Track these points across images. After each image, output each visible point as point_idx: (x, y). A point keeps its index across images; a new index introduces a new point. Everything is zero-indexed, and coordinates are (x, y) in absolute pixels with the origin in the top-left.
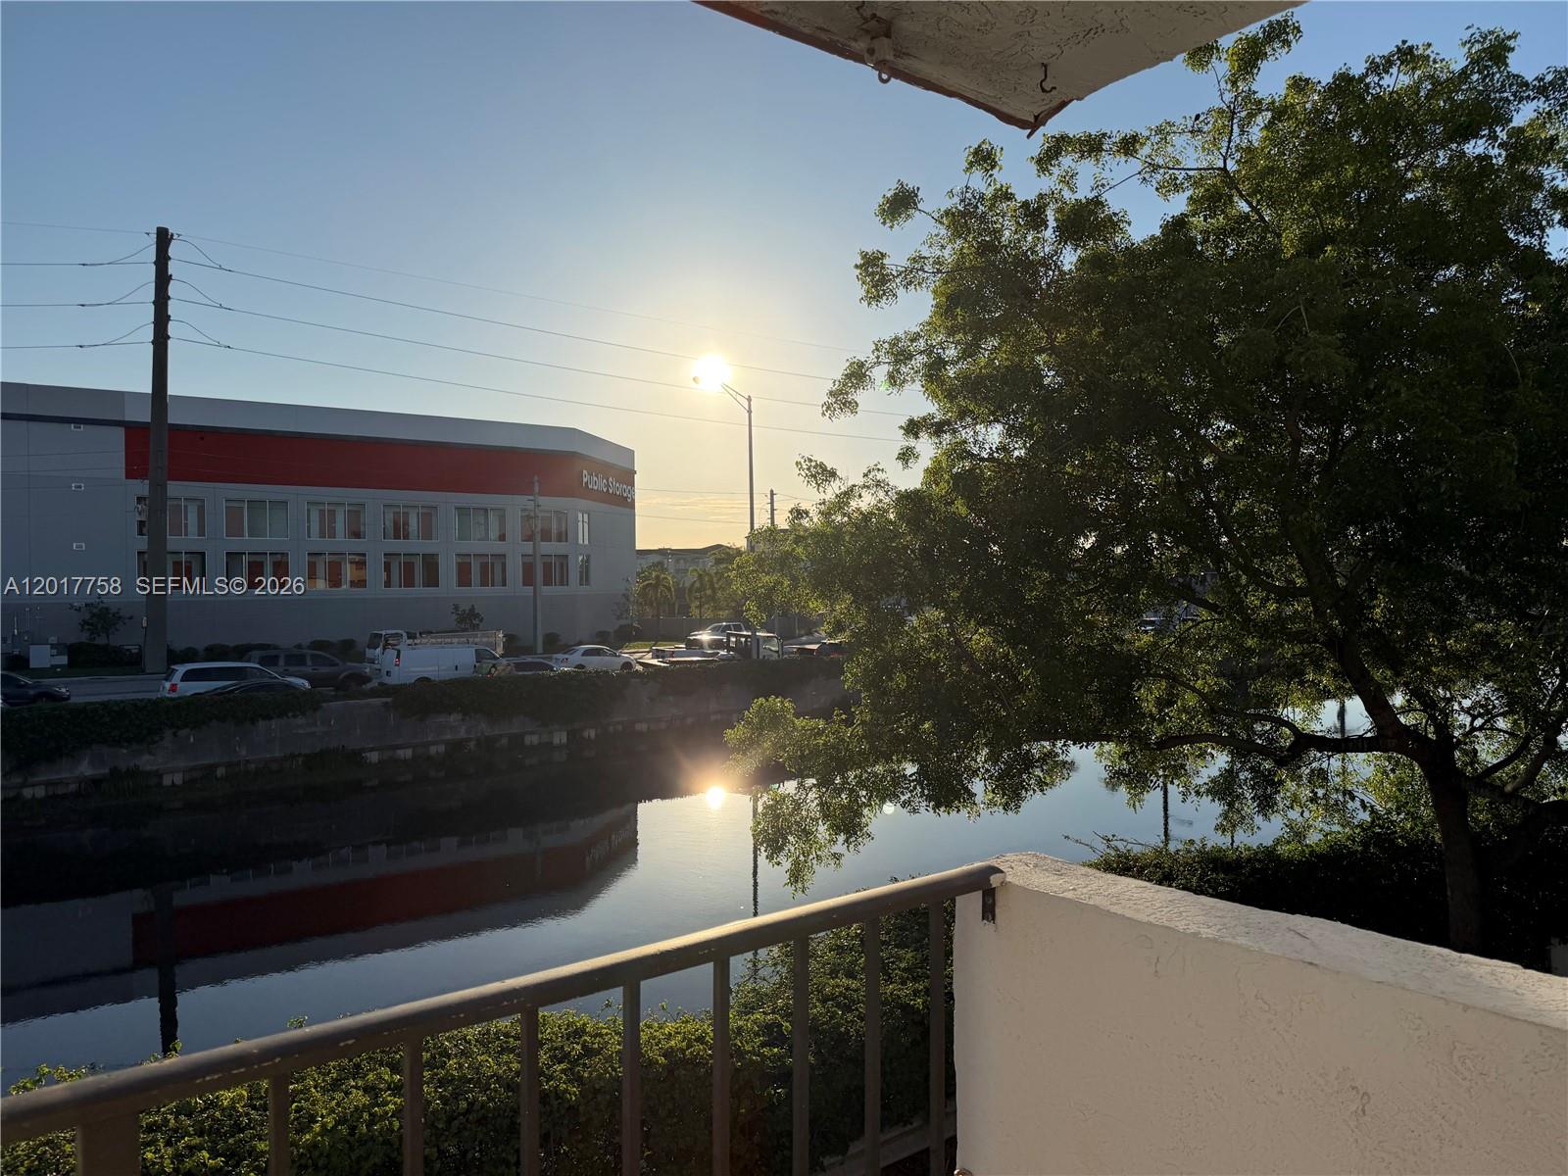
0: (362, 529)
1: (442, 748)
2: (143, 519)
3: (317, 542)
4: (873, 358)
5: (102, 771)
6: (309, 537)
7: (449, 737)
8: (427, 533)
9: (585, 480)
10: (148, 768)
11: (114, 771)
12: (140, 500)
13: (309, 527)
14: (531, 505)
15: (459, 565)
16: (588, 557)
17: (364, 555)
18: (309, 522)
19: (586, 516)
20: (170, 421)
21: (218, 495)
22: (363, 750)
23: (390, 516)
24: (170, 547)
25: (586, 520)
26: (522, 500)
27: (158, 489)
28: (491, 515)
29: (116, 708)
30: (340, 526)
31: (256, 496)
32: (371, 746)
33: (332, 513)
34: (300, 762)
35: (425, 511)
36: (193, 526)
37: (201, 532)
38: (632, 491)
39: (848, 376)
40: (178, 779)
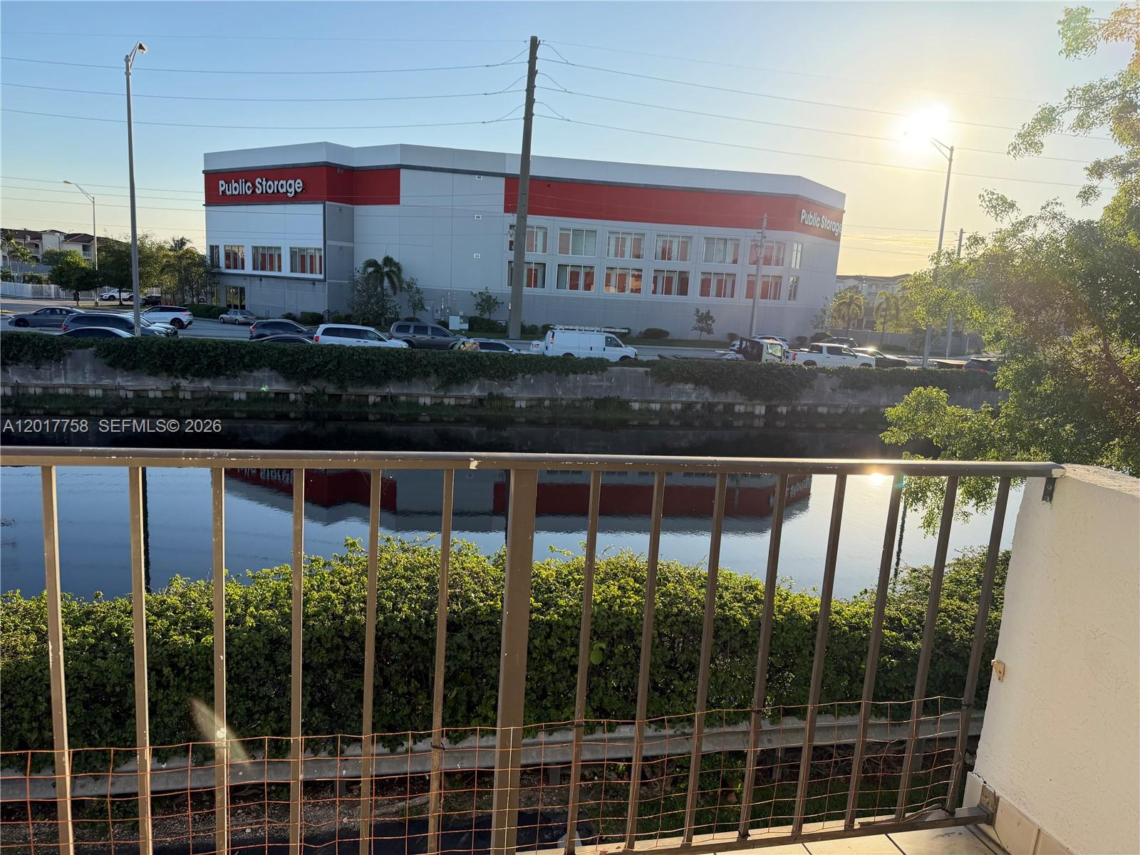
0: (641, 253)
1: (679, 406)
2: (513, 240)
3: (612, 261)
4: (1065, 104)
5: (484, 394)
6: (608, 256)
7: (684, 399)
8: (683, 257)
9: (803, 217)
10: (508, 395)
11: (491, 394)
12: (511, 227)
13: (608, 249)
14: (759, 237)
15: (703, 281)
16: (798, 279)
17: (641, 270)
18: (609, 245)
19: (800, 246)
20: (531, 173)
21: (555, 225)
22: (630, 401)
23: (660, 244)
24: (526, 260)
25: (800, 249)
26: (752, 232)
27: (522, 219)
28: (729, 243)
29: (493, 357)
30: (628, 249)
31: (578, 226)
32: (635, 398)
33: (624, 239)
34: (592, 404)
35: (684, 240)
36: (540, 247)
37: (544, 251)
38: (839, 228)
39: (1039, 121)
40: (524, 404)
